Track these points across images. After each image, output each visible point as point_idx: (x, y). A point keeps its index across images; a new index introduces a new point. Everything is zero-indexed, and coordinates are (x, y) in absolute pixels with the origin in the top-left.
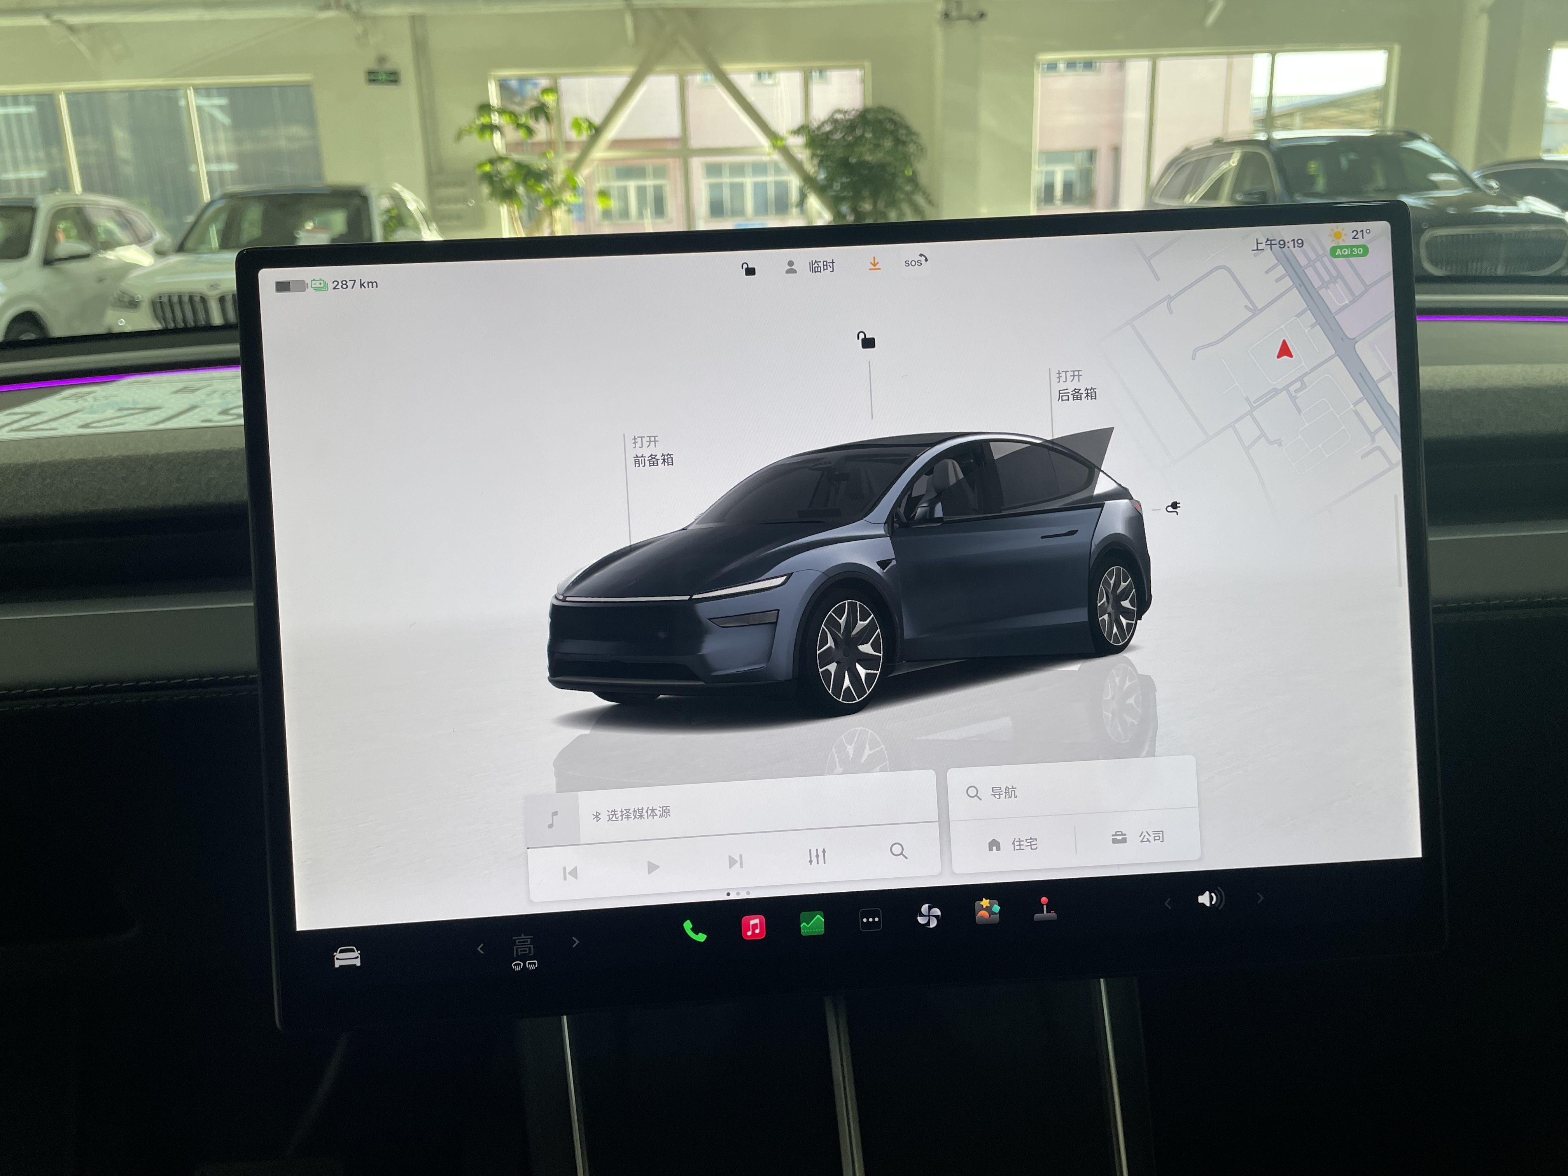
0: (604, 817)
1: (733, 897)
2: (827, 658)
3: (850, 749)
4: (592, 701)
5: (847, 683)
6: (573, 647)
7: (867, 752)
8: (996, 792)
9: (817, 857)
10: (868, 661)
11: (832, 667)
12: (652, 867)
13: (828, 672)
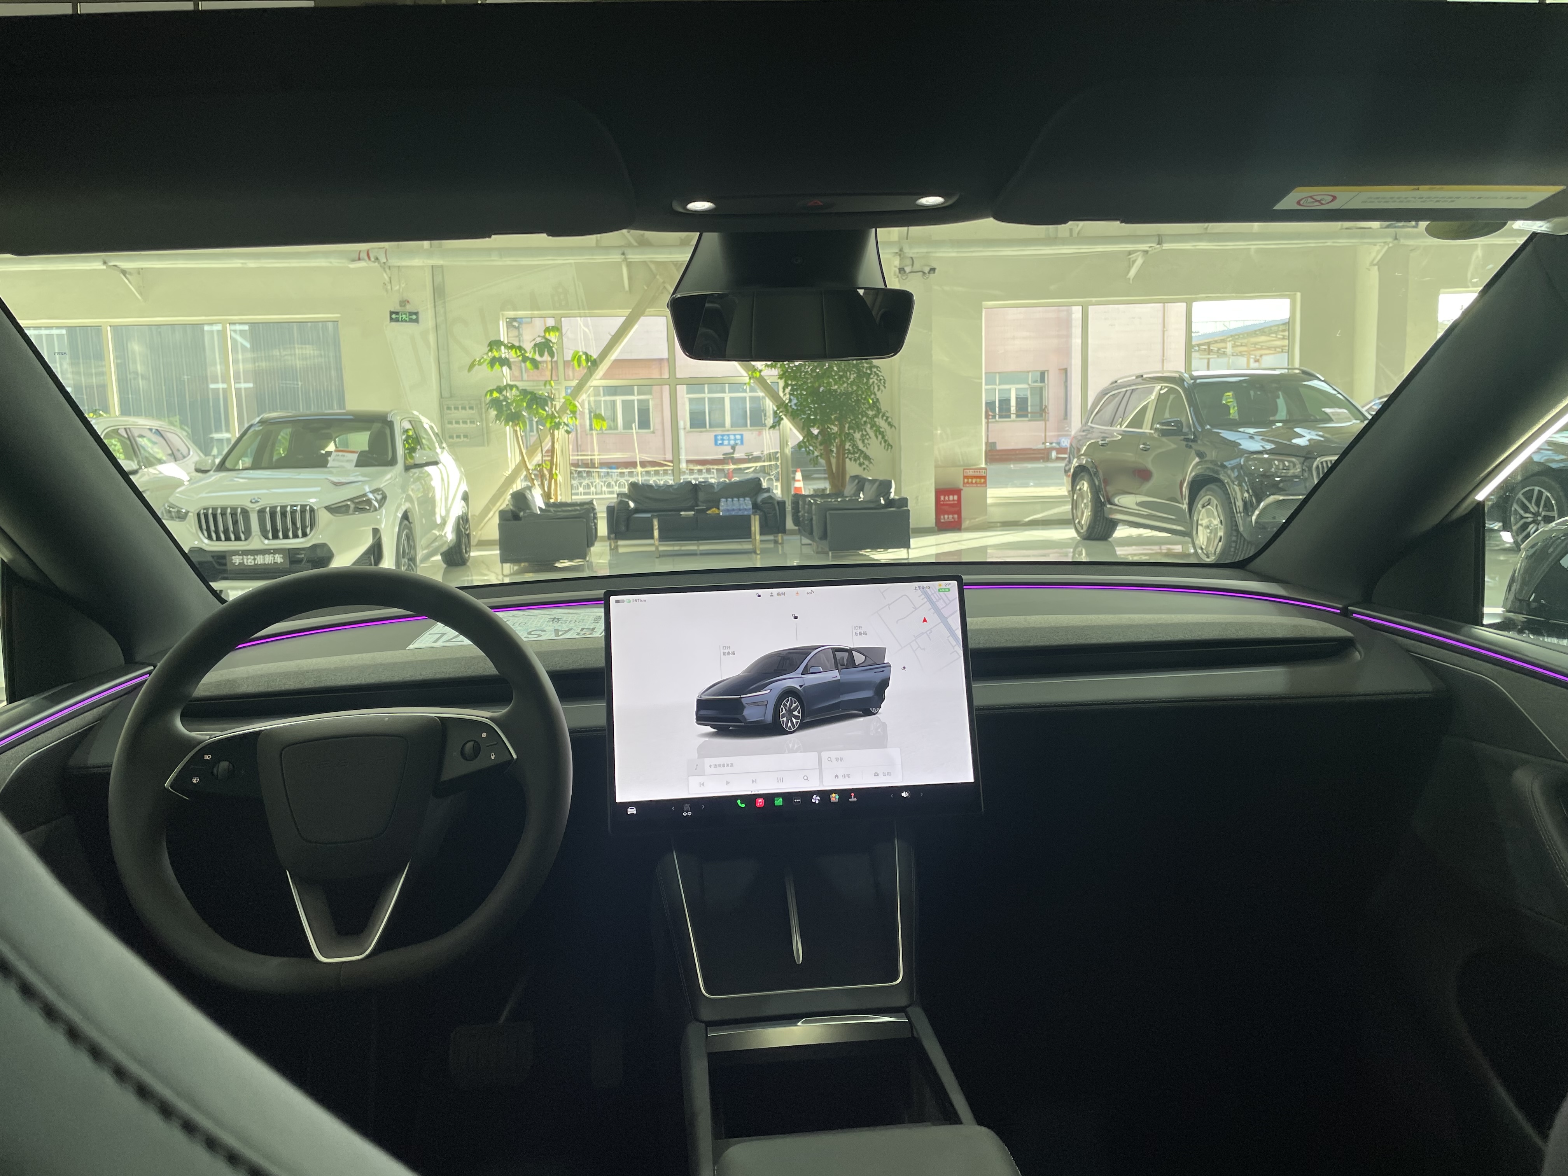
0: (713, 767)
1: (753, 793)
2: (783, 716)
3: (791, 745)
4: (709, 729)
5: (790, 724)
6: (703, 712)
7: (796, 746)
8: (837, 759)
9: (780, 780)
10: (796, 717)
11: (785, 719)
12: (728, 783)
13: (783, 721)
